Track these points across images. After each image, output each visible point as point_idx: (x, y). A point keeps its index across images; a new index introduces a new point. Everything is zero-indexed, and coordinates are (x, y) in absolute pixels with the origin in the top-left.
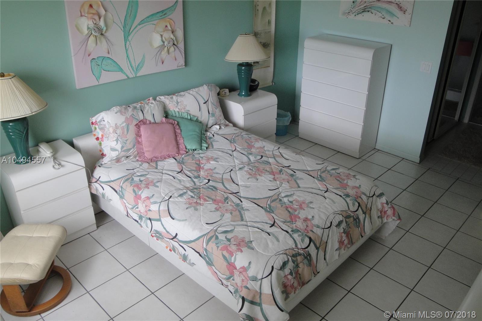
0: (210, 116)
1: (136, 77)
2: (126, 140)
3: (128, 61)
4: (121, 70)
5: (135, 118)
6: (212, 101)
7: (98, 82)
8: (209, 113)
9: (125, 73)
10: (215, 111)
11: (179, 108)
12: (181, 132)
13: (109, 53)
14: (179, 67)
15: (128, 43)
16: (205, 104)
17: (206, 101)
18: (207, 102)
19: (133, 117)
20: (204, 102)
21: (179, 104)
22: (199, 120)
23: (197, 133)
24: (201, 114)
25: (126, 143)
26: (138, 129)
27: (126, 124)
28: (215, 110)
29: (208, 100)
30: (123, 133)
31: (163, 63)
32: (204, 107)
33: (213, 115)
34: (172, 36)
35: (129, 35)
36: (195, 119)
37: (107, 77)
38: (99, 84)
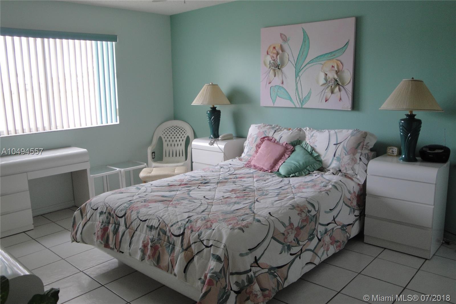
0: (335, 159)
1: (302, 108)
2: (252, 148)
3: (297, 94)
4: (291, 100)
5: (265, 134)
6: (345, 146)
7: (273, 105)
8: (334, 156)
9: (293, 103)
10: (343, 157)
11: (310, 141)
12: (288, 158)
13: (283, 83)
14: (344, 108)
15: (298, 78)
16: (335, 146)
17: (338, 143)
18: (338, 145)
19: (264, 133)
20: (335, 143)
21: (313, 137)
22: (321, 158)
23: (298, 164)
24: (326, 154)
25: (250, 150)
26: (261, 142)
27: (257, 136)
28: (344, 155)
29: (341, 143)
30: (252, 141)
31: (326, 101)
32: (332, 148)
33: (339, 159)
34: (336, 77)
35: (299, 72)
36: (316, 155)
37: (281, 102)
38: (274, 106)
